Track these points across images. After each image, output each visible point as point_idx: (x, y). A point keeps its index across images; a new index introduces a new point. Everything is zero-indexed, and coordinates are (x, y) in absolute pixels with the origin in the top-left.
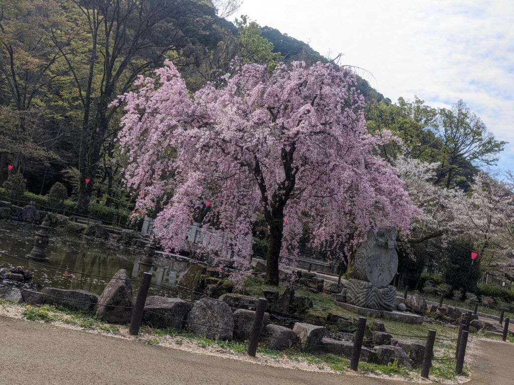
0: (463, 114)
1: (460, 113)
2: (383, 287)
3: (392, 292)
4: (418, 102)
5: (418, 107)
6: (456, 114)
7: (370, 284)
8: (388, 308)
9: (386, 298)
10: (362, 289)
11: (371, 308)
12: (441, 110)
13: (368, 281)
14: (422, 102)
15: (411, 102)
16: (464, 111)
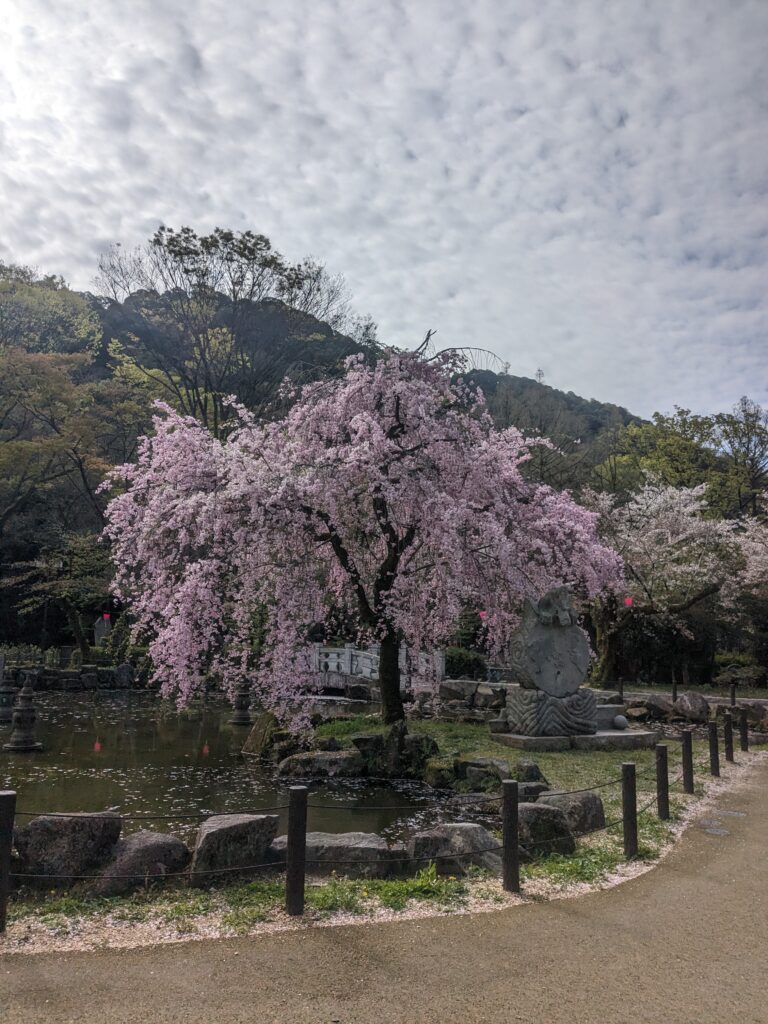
0: (752, 416)
1: (748, 415)
2: (568, 694)
3: (586, 701)
4: (681, 413)
5: (684, 420)
6: (741, 417)
7: (541, 693)
8: (586, 730)
9: (577, 712)
10: (527, 705)
11: (551, 735)
12: (717, 417)
13: (538, 689)
14: (688, 412)
15: (671, 416)
16: (752, 411)
